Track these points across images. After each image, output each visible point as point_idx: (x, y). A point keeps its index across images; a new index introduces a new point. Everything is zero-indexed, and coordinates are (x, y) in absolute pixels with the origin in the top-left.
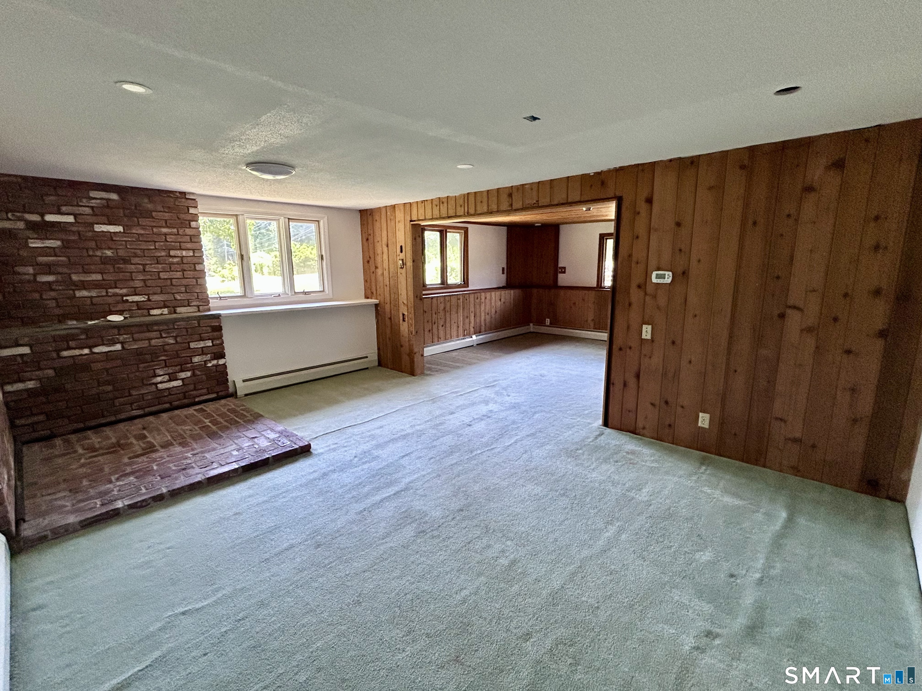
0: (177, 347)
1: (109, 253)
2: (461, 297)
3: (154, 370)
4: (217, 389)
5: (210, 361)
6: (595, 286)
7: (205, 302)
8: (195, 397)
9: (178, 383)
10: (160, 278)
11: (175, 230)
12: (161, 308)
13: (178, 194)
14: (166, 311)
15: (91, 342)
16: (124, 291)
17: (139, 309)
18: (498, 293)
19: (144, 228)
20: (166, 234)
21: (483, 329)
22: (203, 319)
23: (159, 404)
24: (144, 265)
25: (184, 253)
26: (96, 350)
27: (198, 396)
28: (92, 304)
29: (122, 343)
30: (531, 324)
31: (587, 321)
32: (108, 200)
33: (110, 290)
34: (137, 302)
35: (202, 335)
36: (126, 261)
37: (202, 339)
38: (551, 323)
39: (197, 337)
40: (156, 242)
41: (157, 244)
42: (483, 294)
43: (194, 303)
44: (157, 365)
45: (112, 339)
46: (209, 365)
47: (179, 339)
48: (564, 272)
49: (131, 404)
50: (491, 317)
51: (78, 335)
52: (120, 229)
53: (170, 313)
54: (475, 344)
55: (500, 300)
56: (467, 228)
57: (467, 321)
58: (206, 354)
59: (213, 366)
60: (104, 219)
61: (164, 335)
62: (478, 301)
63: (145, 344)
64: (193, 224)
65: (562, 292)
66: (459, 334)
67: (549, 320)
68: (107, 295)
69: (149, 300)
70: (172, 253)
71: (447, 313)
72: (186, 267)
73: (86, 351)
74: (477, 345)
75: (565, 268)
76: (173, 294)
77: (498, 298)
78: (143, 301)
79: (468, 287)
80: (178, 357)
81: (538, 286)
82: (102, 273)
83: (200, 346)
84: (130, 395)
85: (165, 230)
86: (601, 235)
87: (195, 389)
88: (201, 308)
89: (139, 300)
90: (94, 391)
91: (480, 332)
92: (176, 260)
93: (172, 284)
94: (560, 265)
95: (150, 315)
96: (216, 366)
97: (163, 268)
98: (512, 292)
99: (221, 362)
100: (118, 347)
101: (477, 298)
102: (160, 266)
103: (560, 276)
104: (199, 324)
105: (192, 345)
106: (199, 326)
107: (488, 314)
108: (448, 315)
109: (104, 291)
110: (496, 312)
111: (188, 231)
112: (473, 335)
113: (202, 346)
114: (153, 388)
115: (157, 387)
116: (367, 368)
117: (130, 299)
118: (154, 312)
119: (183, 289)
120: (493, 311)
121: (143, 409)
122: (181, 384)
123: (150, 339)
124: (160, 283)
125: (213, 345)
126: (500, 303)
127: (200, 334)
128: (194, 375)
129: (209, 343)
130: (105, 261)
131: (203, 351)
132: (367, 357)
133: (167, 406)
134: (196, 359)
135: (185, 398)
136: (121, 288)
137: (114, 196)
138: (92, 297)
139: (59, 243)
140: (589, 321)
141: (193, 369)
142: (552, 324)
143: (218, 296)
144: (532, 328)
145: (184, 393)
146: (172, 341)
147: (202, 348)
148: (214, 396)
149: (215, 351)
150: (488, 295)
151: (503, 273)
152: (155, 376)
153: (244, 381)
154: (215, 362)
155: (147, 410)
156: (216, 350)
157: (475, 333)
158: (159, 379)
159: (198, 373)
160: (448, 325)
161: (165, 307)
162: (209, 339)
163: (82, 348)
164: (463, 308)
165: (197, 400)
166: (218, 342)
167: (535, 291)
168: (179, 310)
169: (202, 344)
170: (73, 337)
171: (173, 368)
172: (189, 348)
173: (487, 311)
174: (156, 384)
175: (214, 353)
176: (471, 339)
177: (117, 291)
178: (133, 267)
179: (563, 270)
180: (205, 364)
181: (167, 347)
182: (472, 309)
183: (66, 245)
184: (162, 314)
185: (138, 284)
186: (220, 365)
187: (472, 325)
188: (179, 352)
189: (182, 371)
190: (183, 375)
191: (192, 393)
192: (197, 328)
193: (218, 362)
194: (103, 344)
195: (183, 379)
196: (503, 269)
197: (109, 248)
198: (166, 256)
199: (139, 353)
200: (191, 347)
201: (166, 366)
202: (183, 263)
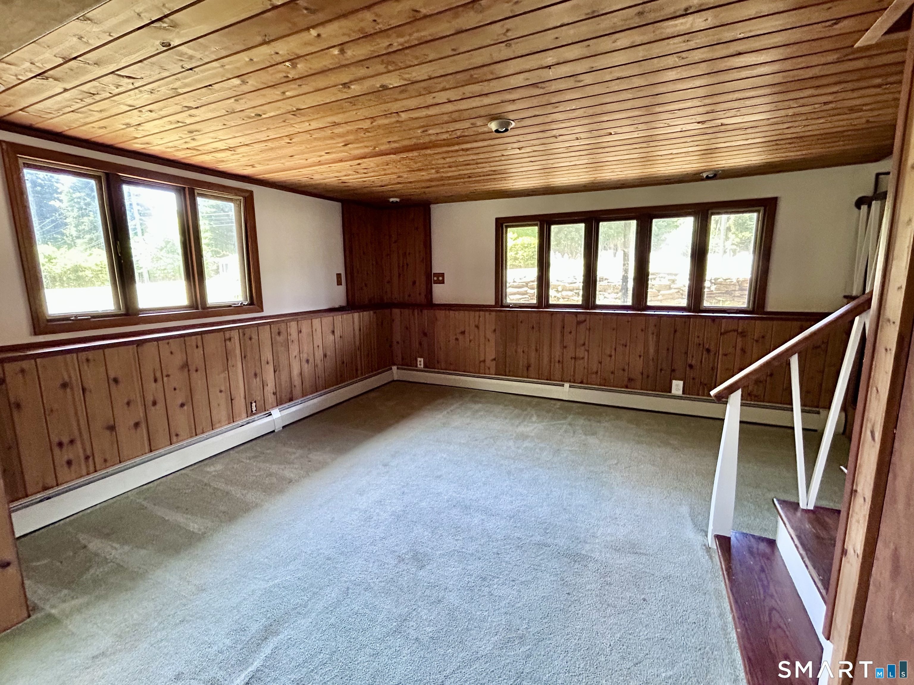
2: (235, 335)
6: (493, 303)
18: (327, 320)
21: (297, 391)
30: (394, 368)
31: (484, 361)
38: (426, 366)
42: (293, 324)
48: (443, 282)
50: (316, 366)
54: (278, 427)
55: (333, 332)
56: (251, 192)
57: (256, 383)
62: (280, 339)
65: (441, 314)
66: (236, 411)
67: (422, 360)
71: (194, 375)
74: (284, 427)
75: (443, 275)
77: (327, 330)
79: (262, 310)
81: (402, 305)
86: (497, 220)
91: (291, 400)
94: (436, 270)
98: (356, 315)
101: (279, 333)
103: (437, 289)
107: (308, 361)
108: (198, 379)
110: (325, 356)
112: (273, 407)
120: (319, 354)
126: (332, 337)
140: (488, 363)
142: (429, 366)
144: (396, 373)
150: (305, 325)
151: (339, 283)
157: (279, 403)
160: (200, 397)
164: (244, 357)
167: (396, 311)
173: (304, 356)
176: (269, 419)
179: (440, 279)
182: (267, 354)
187: (270, 388)
196: (339, 276)
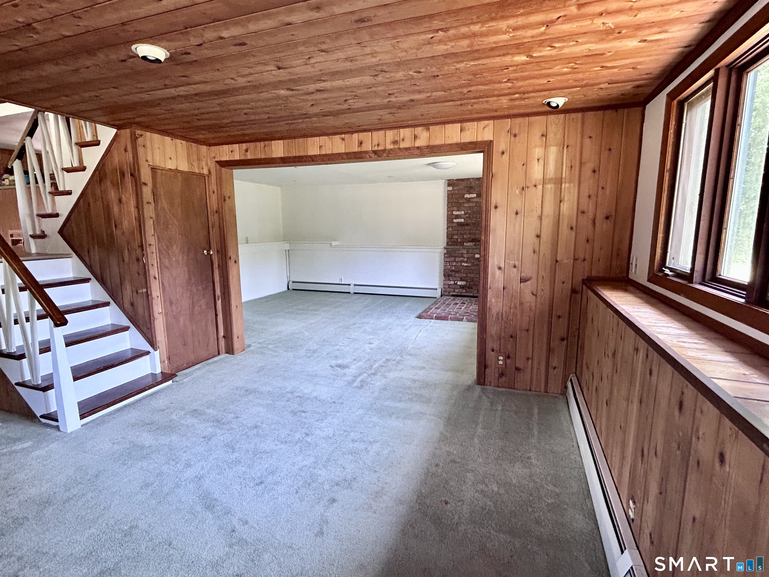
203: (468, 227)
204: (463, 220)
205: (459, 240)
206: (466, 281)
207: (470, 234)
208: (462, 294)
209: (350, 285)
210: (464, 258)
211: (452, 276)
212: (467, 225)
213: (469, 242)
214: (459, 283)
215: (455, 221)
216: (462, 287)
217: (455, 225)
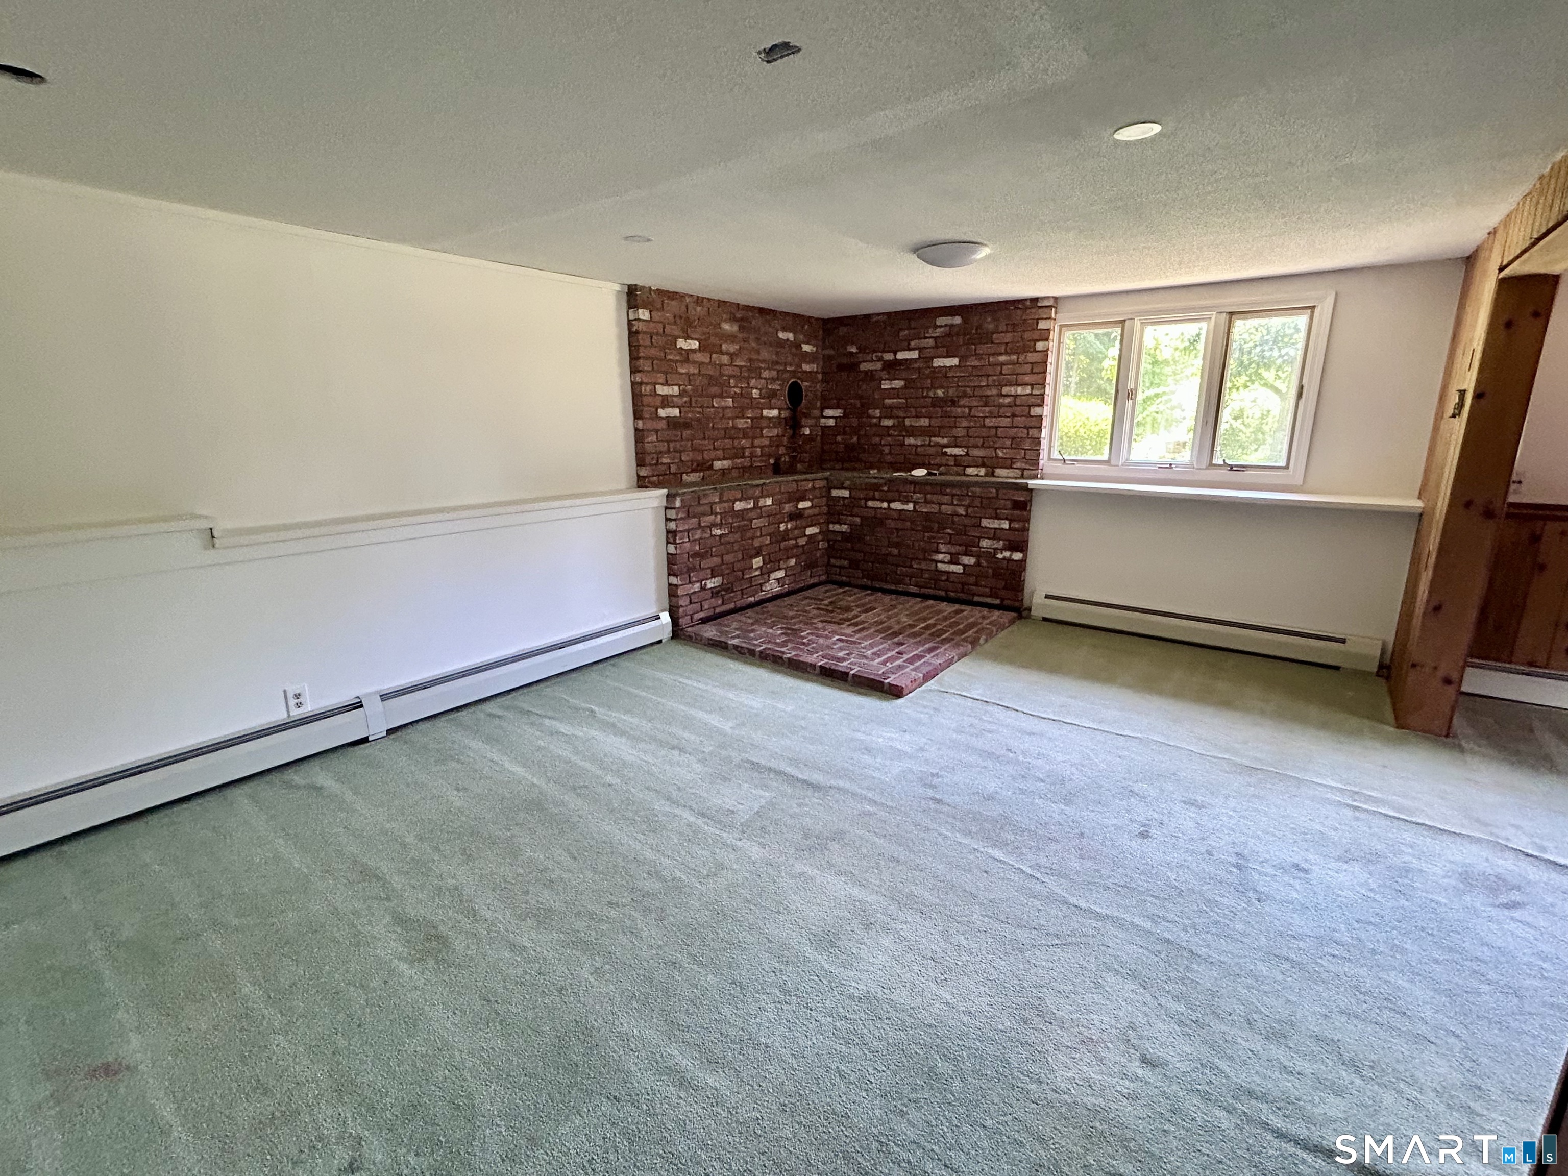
0: (967, 521)
1: (940, 393)
3: (938, 543)
4: (1003, 593)
5: (1002, 550)
7: (1033, 465)
8: (974, 595)
9: (958, 569)
10: (984, 426)
11: (1014, 357)
12: (977, 466)
13: (1028, 303)
14: (982, 471)
15: (890, 495)
16: (945, 441)
17: (955, 465)
19: (979, 357)
20: (1002, 364)
22: (1004, 488)
23: (935, 588)
24: (970, 408)
25: (1019, 390)
26: (894, 505)
27: (979, 595)
28: (917, 454)
29: (915, 503)
32: (952, 326)
33: (933, 439)
34: (956, 456)
35: (998, 511)
36: (954, 403)
37: (997, 517)
39: (990, 512)
40: (989, 376)
41: (990, 378)
43: (1018, 465)
44: (942, 538)
45: (906, 497)
46: (1000, 556)
47: (970, 510)
49: (911, 577)
51: (881, 485)
52: (955, 361)
53: (986, 475)
58: (999, 539)
59: (1004, 558)
60: (943, 350)
61: (955, 503)
63: (934, 508)
64: (1040, 346)
68: (929, 445)
69: (967, 454)
70: (1005, 390)
72: (1018, 410)
73: (885, 505)
76: (996, 449)
78: (961, 455)
80: (965, 535)
82: (930, 418)
83: (992, 526)
84: (911, 567)
85: (1002, 358)
87: (976, 584)
88: (1026, 473)
89: (958, 453)
90: (884, 551)
92: (1007, 400)
93: (996, 436)
95: (965, 475)
96: (1009, 560)
97: (990, 412)
99: (1018, 556)
100: (910, 507)
102: (987, 409)
104: (998, 494)
105: (985, 523)
106: (997, 497)
109: (928, 439)
111: (1032, 357)
113: (996, 526)
114: (933, 567)
115: (936, 566)
116: (1337, 668)
117: (949, 450)
118: (970, 471)
119: (1008, 442)
121: (920, 587)
122: (962, 571)
123: (940, 504)
124: (985, 433)
125: (1010, 529)
127: (996, 509)
128: (978, 564)
129: (1005, 525)
130: (937, 403)
131: (995, 534)
132: (1343, 641)
133: (943, 593)
134: (985, 543)
135: (962, 592)
136: (943, 438)
137: (958, 320)
138: (917, 446)
139: (902, 383)
141: (978, 556)
143: (1061, 458)
145: (963, 584)
146: (962, 511)
147: (995, 529)
148: (998, 602)
149: (1012, 538)
152: (938, 552)
153: (1047, 597)
154: (1007, 554)
155: (923, 590)
156: (1013, 536)
158: (940, 557)
159: (984, 563)
161: (983, 465)
162: (1006, 519)
163: (882, 501)
165: (976, 599)
166: (1017, 526)
168: (998, 471)
169: (995, 524)
170: (876, 487)
171: (958, 547)
172: (980, 526)
174: (937, 562)
175: (1009, 540)
177: (939, 440)
178: (959, 410)
180: (995, 554)
181: (956, 519)
183: (909, 384)
184: (977, 475)
185: (960, 432)
186: (1013, 560)
188: (968, 529)
189: (966, 554)
190: (967, 560)
191: (972, 587)
192: (994, 500)
193: (1011, 555)
194: (899, 501)
195: (964, 566)
197: (941, 387)
198: (998, 395)
199: (928, 516)
200: (983, 525)
201: (950, 543)
202: (1016, 405)
203: (687, 433)
204: (676, 412)
205: (673, 469)
206: (722, 575)
207: (694, 449)
208: (718, 610)
209: (358, 705)
210: (716, 514)
211: (693, 569)
212: (687, 425)
213: (693, 471)
214: (710, 584)
215: (662, 413)
216: (715, 593)
217: (662, 425)
